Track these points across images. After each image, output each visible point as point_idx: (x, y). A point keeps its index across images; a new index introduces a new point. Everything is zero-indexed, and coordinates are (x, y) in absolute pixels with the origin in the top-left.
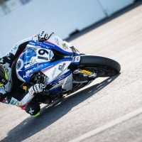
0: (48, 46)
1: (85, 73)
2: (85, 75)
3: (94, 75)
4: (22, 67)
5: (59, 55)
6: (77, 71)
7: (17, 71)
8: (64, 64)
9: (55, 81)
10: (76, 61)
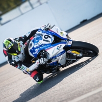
0: (51, 33)
1: (75, 53)
2: (74, 55)
3: (81, 55)
4: (32, 47)
5: (58, 40)
6: (70, 51)
7: (29, 49)
8: (61, 46)
9: (54, 57)
10: (69, 44)
